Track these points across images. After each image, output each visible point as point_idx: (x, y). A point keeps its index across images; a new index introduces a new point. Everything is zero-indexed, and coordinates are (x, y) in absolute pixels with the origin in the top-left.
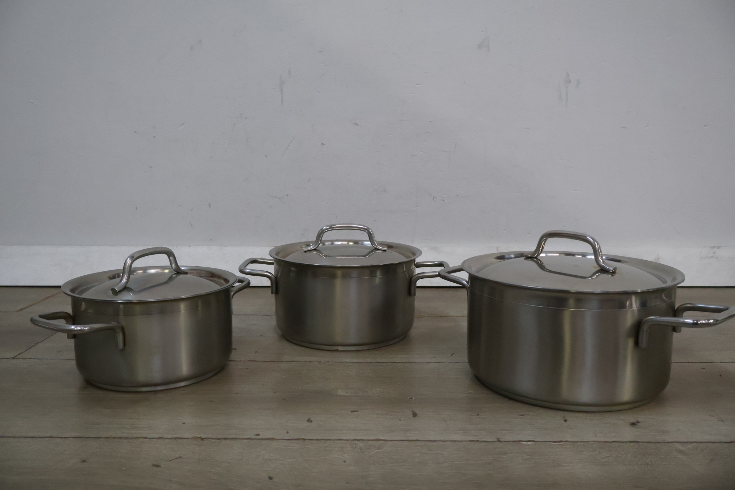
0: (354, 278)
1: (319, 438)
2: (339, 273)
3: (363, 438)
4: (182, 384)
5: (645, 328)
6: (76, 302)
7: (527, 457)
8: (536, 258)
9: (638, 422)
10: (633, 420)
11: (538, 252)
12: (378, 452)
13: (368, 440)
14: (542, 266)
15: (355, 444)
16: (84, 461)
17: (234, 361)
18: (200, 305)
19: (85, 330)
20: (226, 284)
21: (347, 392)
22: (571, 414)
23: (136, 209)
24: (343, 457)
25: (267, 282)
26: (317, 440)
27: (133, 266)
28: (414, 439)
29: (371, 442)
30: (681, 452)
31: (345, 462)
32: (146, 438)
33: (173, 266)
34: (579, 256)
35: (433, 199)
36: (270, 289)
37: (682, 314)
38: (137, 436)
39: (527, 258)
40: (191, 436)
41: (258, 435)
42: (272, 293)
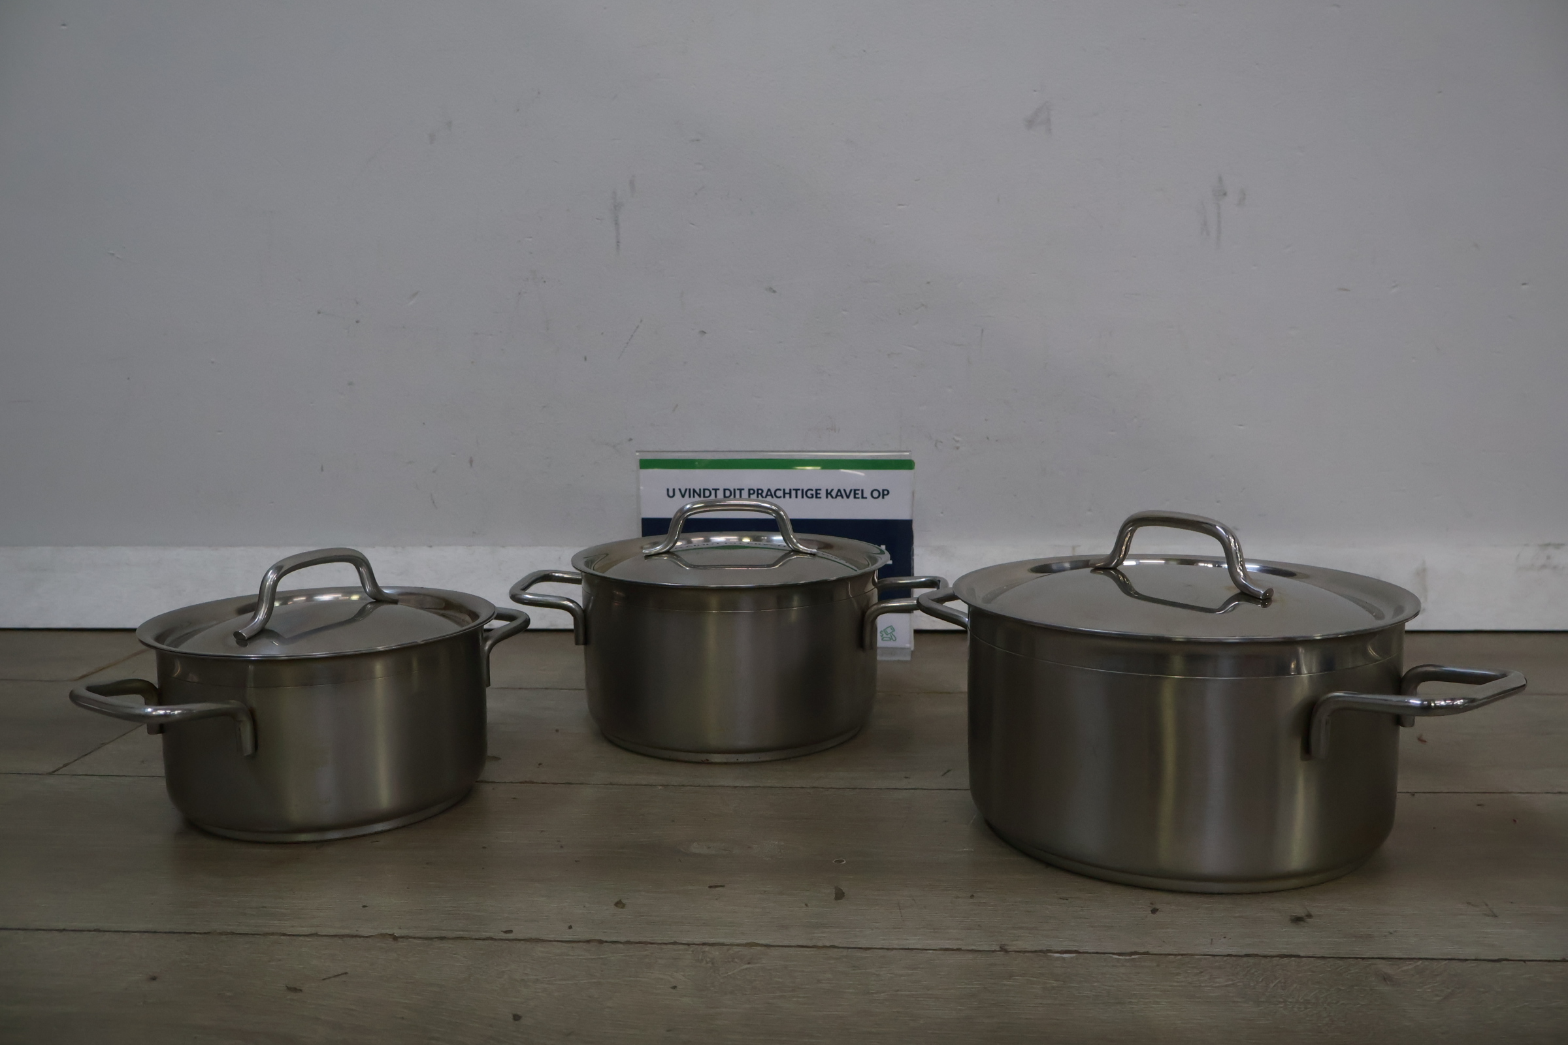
0: (746, 610)
1: (632, 940)
2: (714, 601)
3: (722, 940)
4: (379, 827)
5: (1322, 716)
6: (165, 661)
7: (1055, 984)
8: (1114, 568)
9: (1309, 916)
10: (1299, 911)
11: (1118, 554)
12: (746, 969)
13: (732, 945)
14: (1126, 587)
15: (704, 952)
16: (154, 979)
17: (492, 782)
18: (415, 665)
19: (174, 715)
20: (473, 621)
21: (709, 848)
22: (1169, 897)
23: (322, 470)
24: (673, 978)
25: (565, 621)
26: (628, 942)
27: (280, 588)
28: (828, 944)
29: (736, 949)
30: (1386, 978)
31: (675, 987)
32: (284, 935)
33: (368, 588)
34: (1206, 565)
35: (936, 446)
36: (572, 637)
37: (1416, 687)
38: (266, 930)
39: (1096, 569)
40: (373, 932)
41: (511, 932)
42: (577, 643)
